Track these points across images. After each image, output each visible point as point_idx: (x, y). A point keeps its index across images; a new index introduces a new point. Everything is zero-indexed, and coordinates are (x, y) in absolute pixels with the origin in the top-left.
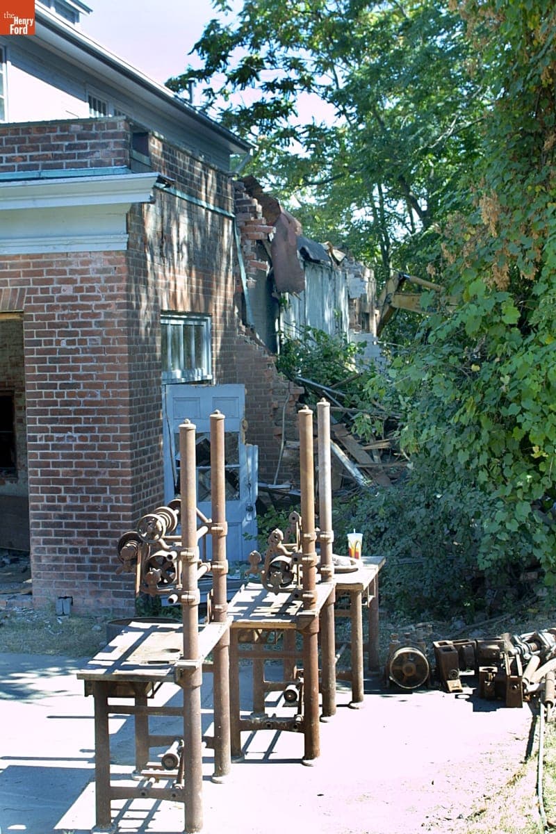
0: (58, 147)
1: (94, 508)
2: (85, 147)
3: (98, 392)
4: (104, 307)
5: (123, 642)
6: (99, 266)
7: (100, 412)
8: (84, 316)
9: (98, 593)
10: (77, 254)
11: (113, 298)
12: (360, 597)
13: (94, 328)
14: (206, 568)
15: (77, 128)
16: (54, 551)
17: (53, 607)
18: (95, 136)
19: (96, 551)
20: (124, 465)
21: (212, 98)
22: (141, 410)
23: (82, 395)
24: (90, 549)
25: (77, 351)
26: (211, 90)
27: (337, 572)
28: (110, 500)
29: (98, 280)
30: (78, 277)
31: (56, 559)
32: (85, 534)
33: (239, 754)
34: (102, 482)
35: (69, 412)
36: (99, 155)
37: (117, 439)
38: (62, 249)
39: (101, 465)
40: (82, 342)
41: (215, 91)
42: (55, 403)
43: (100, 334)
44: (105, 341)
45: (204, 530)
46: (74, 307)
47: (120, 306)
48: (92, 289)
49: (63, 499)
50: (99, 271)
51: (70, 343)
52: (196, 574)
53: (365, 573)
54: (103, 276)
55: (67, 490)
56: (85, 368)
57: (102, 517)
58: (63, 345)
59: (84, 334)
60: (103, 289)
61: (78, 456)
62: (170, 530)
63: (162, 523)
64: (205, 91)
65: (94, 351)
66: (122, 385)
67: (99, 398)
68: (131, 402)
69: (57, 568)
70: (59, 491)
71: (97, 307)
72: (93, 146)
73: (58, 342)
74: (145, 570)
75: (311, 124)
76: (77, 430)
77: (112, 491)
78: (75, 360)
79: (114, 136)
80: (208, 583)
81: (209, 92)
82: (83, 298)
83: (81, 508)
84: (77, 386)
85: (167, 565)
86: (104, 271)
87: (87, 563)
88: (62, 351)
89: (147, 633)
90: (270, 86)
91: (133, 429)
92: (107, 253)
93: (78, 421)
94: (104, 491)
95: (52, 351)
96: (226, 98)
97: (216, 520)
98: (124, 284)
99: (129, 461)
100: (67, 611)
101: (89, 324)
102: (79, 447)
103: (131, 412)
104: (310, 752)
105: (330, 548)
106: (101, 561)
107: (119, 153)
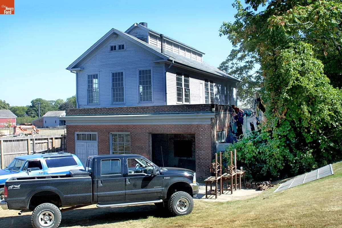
0: (201, 108)
1: (206, 163)
2: (205, 108)
3: (206, 145)
4: (207, 132)
5: (209, 178)
6: (207, 126)
7: (207, 148)
8: (204, 133)
9: (206, 176)
10: (203, 124)
11: (209, 131)
12: (240, 175)
13: (206, 135)
14: (219, 170)
15: (204, 105)
16: (199, 169)
17: (199, 177)
18: (206, 107)
19: (206, 169)
20: (210, 156)
21: (233, 65)
22: (213, 148)
23: (204, 145)
24: (205, 169)
25: (203, 139)
26: (233, 63)
27: (237, 172)
28: (208, 161)
29: (206, 128)
30: (204, 128)
31: (200, 170)
32: (204, 167)
33: (223, 193)
34: (207, 159)
35: (202, 148)
36: (207, 110)
37: (209, 152)
38: (201, 123)
39: (207, 156)
40: (204, 137)
41: (234, 63)
42: (200, 147)
43: (207, 136)
44: (208, 137)
45: (219, 165)
46: (203, 132)
47: (210, 132)
48: (206, 129)
49: (201, 161)
50: (206, 127)
51: (202, 137)
52: (217, 171)
53: (241, 172)
54: (207, 128)
55: (202, 160)
56: (204, 141)
57: (207, 164)
58: (201, 138)
59: (204, 136)
60: (207, 130)
61: (203, 155)
62: (214, 165)
63: (213, 164)
64: (232, 63)
65: (206, 139)
66: (210, 144)
67: (206, 146)
68: (211, 147)
69: (200, 171)
70: (200, 160)
71: (206, 132)
72: (206, 108)
73: (200, 137)
74: (212, 170)
75: (257, 71)
76: (203, 151)
77: (209, 160)
78: (203, 140)
79: (209, 107)
80: (219, 172)
81: (233, 64)
82: (204, 131)
83: (204, 163)
84: (203, 144)
85: (214, 169)
86: (207, 127)
87: (204, 171)
88: (201, 139)
89: (212, 177)
90: (247, 62)
91: (212, 151)
92: (208, 124)
93: (203, 149)
94: (207, 160)
95: (200, 139)
96: (237, 65)
97: (220, 164)
98: (210, 129)
99: (211, 156)
100: (201, 178)
101: (205, 135)
102: (203, 153)
103: (211, 148)
104: (232, 193)
105: (236, 169)
106: (207, 171)
107: (210, 109)
